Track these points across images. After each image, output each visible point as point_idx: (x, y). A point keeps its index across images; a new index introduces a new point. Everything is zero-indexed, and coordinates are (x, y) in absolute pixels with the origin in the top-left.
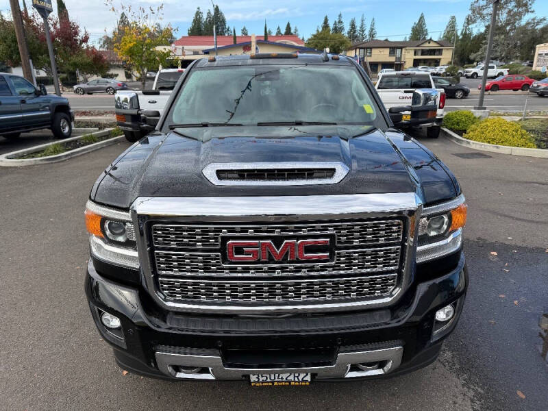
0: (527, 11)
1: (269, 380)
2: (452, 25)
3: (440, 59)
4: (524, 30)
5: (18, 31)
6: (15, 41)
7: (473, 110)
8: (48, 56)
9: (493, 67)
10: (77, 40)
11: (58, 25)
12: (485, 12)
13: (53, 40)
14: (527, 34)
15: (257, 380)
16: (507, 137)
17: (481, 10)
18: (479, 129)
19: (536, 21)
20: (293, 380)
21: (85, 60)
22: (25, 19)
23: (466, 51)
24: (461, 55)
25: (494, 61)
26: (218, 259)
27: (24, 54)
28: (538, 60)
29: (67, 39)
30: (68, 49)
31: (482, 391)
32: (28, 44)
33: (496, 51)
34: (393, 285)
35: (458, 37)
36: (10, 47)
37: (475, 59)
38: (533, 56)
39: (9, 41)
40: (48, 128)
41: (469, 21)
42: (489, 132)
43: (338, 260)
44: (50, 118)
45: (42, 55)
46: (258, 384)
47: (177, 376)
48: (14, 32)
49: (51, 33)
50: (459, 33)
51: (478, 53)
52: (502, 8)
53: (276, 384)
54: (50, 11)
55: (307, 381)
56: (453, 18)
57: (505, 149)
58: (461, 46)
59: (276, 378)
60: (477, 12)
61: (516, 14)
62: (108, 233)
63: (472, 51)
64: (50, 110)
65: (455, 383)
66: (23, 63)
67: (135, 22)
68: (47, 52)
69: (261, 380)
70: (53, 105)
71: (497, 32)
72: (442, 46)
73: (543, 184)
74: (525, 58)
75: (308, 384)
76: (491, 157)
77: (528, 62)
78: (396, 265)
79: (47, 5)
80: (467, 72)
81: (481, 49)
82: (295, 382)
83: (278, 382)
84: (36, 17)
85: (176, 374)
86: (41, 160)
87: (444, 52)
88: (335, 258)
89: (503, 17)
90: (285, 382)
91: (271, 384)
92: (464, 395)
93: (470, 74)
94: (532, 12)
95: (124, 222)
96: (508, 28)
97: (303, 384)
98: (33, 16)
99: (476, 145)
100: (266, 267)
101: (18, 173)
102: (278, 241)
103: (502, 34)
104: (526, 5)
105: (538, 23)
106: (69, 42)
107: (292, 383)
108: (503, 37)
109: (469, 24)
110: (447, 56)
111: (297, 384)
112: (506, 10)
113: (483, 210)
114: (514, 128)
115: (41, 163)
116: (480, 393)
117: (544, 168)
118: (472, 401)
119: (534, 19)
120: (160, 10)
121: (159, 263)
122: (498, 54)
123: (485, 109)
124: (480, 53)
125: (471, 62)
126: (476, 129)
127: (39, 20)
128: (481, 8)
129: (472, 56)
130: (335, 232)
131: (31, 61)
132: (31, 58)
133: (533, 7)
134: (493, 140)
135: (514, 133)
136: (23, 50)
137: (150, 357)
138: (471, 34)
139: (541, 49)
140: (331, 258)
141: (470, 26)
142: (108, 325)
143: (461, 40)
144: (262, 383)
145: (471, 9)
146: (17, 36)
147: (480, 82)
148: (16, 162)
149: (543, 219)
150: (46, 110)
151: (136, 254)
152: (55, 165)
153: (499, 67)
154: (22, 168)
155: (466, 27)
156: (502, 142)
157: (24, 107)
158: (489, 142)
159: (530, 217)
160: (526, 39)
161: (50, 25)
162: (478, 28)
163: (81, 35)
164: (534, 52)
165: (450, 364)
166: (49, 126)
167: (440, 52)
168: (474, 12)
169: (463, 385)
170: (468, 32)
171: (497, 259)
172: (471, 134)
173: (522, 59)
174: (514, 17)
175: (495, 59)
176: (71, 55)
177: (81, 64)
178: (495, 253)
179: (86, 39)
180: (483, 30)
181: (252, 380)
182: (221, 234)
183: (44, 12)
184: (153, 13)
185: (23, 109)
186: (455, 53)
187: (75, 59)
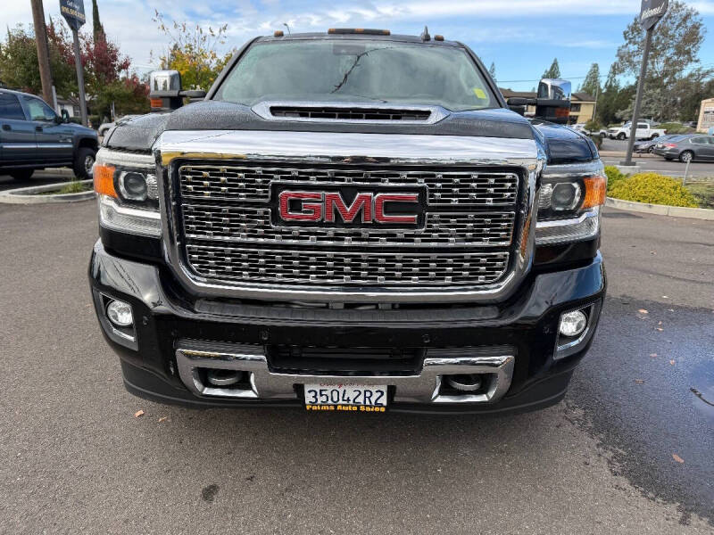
0: (690, 60)
1: (330, 402)
2: (594, 75)
3: (577, 117)
4: (686, 84)
5: (41, 50)
6: (35, 62)
7: (618, 166)
8: (76, 84)
9: (645, 127)
10: (115, 65)
11: (92, 46)
12: (635, 59)
13: (84, 64)
14: (689, 88)
15: (314, 400)
16: (663, 195)
17: (630, 56)
18: (626, 185)
19: (701, 73)
20: (362, 403)
21: (124, 90)
22: (50, 36)
23: (611, 107)
24: (605, 113)
25: (647, 120)
26: (268, 218)
27: (46, 81)
28: (704, 119)
29: (102, 63)
30: (103, 76)
31: (624, 453)
32: (53, 67)
33: (650, 108)
34: (501, 269)
35: (600, 90)
36: (29, 70)
37: (622, 117)
38: (697, 117)
39: (27, 62)
40: (69, 166)
41: (616, 70)
42: (639, 189)
43: (429, 226)
44: (71, 154)
45: (68, 82)
46: (315, 408)
47: (205, 392)
48: (35, 51)
49: (82, 57)
50: (602, 86)
51: (626, 110)
52: (657, 54)
53: (339, 408)
54: (82, 23)
55: (381, 405)
56: (595, 66)
57: (660, 209)
58: (605, 100)
59: (340, 398)
60: (624, 60)
61: (675, 63)
62: (122, 188)
63: (618, 107)
64: (72, 143)
65: (588, 443)
66: (43, 91)
67: (190, 46)
68: (75, 77)
69: (319, 402)
70: (78, 136)
71: (651, 85)
72: (581, 100)
73: (710, 245)
74: (688, 119)
75: (383, 410)
76: (641, 217)
77: (691, 123)
78: (507, 240)
79: (79, 15)
80: (612, 131)
81: (630, 106)
82: (366, 406)
83: (343, 405)
84: (65, 35)
85: (203, 390)
86: (55, 198)
87: (582, 108)
88: (426, 224)
89: (659, 66)
90: (352, 406)
91: (332, 408)
92: (600, 455)
93: (615, 134)
94: (697, 61)
95: (145, 171)
96: (665, 81)
97: (377, 409)
98: (61, 33)
99: (621, 205)
100: (331, 231)
101: (25, 210)
102: (348, 193)
103: (658, 87)
104: (688, 53)
105: (704, 75)
106: (105, 68)
107: (362, 408)
108: (658, 91)
109: (615, 74)
110: (586, 113)
111: (368, 409)
112: (664, 58)
113: (629, 268)
114: (671, 185)
115: (55, 201)
116: (621, 454)
117: (711, 230)
118: (609, 462)
119: (699, 70)
120: (223, 32)
121: (187, 223)
122: (653, 112)
123: (634, 164)
124: (629, 110)
125: (617, 121)
126: (622, 186)
127: (68, 37)
128: (631, 55)
129: (619, 114)
130: (425, 184)
131: (54, 88)
132: (54, 84)
133: (698, 55)
134: (645, 198)
135: (672, 191)
136: (45, 73)
137: (169, 358)
138: (617, 87)
139: (707, 105)
140: (420, 223)
141: (617, 77)
142: (114, 321)
143: (605, 93)
144: (321, 406)
145: (618, 55)
146: (39, 56)
147: (626, 143)
148: (22, 198)
149: (710, 279)
150: (68, 143)
151: (157, 216)
152: (74, 205)
153: (652, 127)
154: (29, 205)
155: (611, 78)
156: (656, 201)
157: (40, 136)
158: (639, 201)
159: (691, 277)
160: (689, 95)
161: (82, 46)
162: (627, 80)
163: (121, 60)
164: (699, 112)
165: (581, 423)
166: (71, 163)
167: (577, 107)
168: (622, 58)
169: (598, 445)
170: (614, 84)
171: (648, 317)
172: (616, 190)
173: (683, 120)
174: (673, 67)
175: (649, 118)
176: (107, 84)
177: (118, 96)
178: (645, 312)
179: (125, 66)
180: (632, 81)
181: (307, 402)
182: (272, 181)
183: (75, 23)
184: (213, 35)
185: (38, 139)
186: (597, 109)
187: (109, 88)
